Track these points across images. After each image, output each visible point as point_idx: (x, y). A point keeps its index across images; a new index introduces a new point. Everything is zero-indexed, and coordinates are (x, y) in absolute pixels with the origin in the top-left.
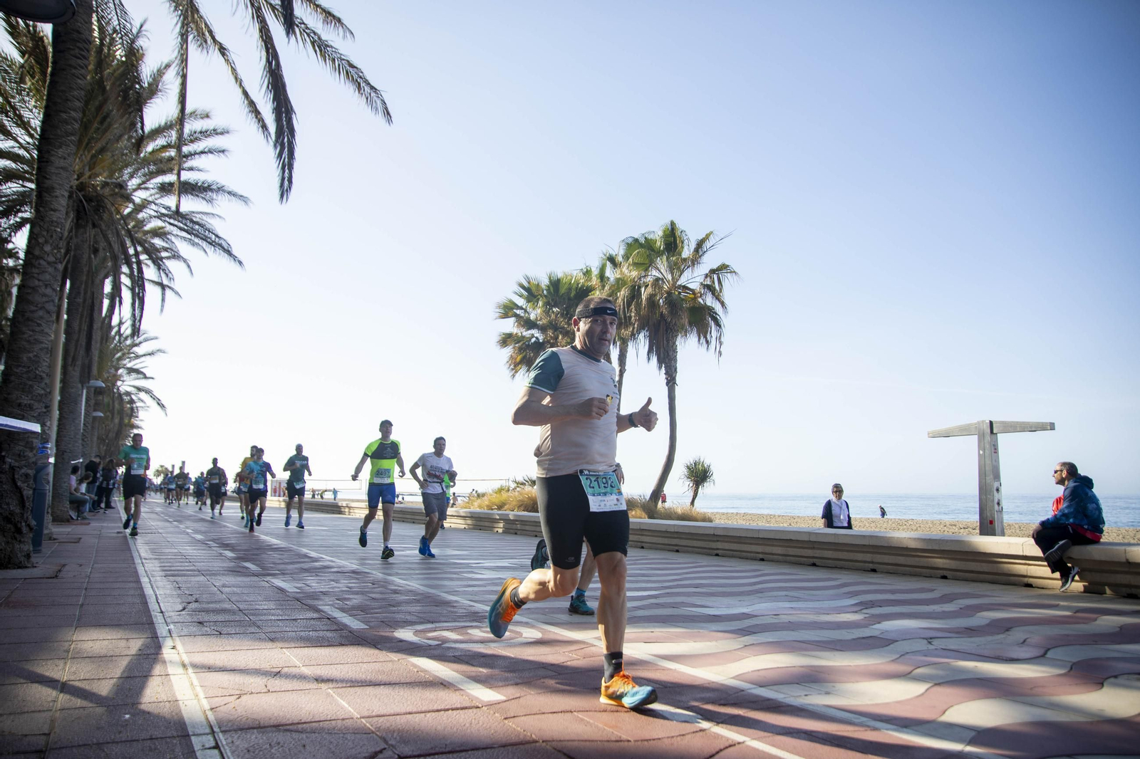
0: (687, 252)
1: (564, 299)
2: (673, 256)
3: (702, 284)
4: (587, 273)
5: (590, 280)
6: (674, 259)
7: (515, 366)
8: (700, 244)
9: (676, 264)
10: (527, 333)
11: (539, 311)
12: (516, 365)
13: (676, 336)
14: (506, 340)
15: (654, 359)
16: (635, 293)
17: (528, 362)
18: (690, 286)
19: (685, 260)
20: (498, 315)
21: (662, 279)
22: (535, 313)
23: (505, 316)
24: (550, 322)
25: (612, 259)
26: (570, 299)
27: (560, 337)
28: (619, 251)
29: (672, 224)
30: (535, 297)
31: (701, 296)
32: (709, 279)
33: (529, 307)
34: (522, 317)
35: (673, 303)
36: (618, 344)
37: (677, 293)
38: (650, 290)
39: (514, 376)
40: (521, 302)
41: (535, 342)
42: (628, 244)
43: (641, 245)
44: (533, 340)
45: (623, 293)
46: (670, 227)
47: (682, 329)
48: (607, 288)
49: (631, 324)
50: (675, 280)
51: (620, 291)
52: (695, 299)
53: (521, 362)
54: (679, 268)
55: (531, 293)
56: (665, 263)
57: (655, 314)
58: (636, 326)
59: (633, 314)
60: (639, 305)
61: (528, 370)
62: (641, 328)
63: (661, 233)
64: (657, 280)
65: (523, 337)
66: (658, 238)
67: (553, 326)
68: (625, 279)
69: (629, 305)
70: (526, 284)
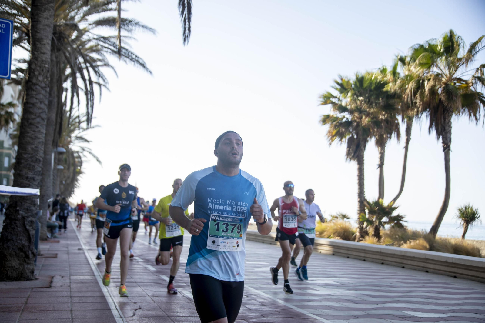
0: (462, 53)
1: (367, 90)
2: (450, 57)
3: (473, 76)
4: (383, 71)
5: (385, 76)
6: (452, 58)
7: (332, 138)
8: (473, 46)
9: (453, 62)
10: (340, 115)
11: (348, 99)
12: (333, 136)
13: (451, 115)
14: (326, 119)
15: (434, 132)
16: (420, 86)
17: (341, 135)
18: (464, 78)
19: (460, 59)
20: (320, 103)
21: (441, 75)
22: (346, 100)
23: (325, 103)
24: (357, 107)
25: (402, 60)
26: (371, 90)
27: (364, 117)
28: (407, 53)
29: (451, 32)
30: (346, 89)
31: (472, 85)
32: (479, 71)
33: (341, 96)
34: (337, 104)
35: (449, 91)
36: (406, 120)
37: (452, 84)
38: (432, 83)
39: (330, 144)
40: (336, 93)
41: (346, 121)
42: (415, 49)
43: (425, 50)
44: (344, 120)
45: (411, 86)
46: (449, 35)
47: (457, 110)
48: (399, 82)
49: (416, 106)
50: (451, 74)
51: (408, 84)
52: (467, 87)
53: (336, 135)
54: (454, 66)
55: (343, 88)
56: (444, 62)
57: (435, 99)
58: (420, 109)
59: (418, 101)
60: (422, 95)
61: (341, 140)
62: (424, 110)
63: (441, 40)
64: (438, 75)
65: (337, 118)
66: (439, 44)
67: (359, 110)
68: (413, 75)
69: (415, 94)
70: (340, 81)
